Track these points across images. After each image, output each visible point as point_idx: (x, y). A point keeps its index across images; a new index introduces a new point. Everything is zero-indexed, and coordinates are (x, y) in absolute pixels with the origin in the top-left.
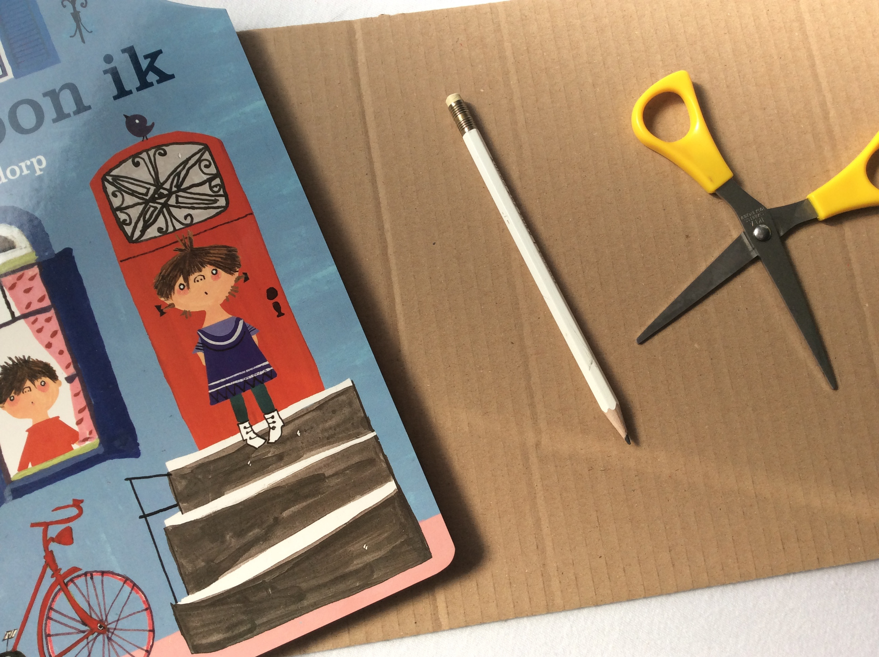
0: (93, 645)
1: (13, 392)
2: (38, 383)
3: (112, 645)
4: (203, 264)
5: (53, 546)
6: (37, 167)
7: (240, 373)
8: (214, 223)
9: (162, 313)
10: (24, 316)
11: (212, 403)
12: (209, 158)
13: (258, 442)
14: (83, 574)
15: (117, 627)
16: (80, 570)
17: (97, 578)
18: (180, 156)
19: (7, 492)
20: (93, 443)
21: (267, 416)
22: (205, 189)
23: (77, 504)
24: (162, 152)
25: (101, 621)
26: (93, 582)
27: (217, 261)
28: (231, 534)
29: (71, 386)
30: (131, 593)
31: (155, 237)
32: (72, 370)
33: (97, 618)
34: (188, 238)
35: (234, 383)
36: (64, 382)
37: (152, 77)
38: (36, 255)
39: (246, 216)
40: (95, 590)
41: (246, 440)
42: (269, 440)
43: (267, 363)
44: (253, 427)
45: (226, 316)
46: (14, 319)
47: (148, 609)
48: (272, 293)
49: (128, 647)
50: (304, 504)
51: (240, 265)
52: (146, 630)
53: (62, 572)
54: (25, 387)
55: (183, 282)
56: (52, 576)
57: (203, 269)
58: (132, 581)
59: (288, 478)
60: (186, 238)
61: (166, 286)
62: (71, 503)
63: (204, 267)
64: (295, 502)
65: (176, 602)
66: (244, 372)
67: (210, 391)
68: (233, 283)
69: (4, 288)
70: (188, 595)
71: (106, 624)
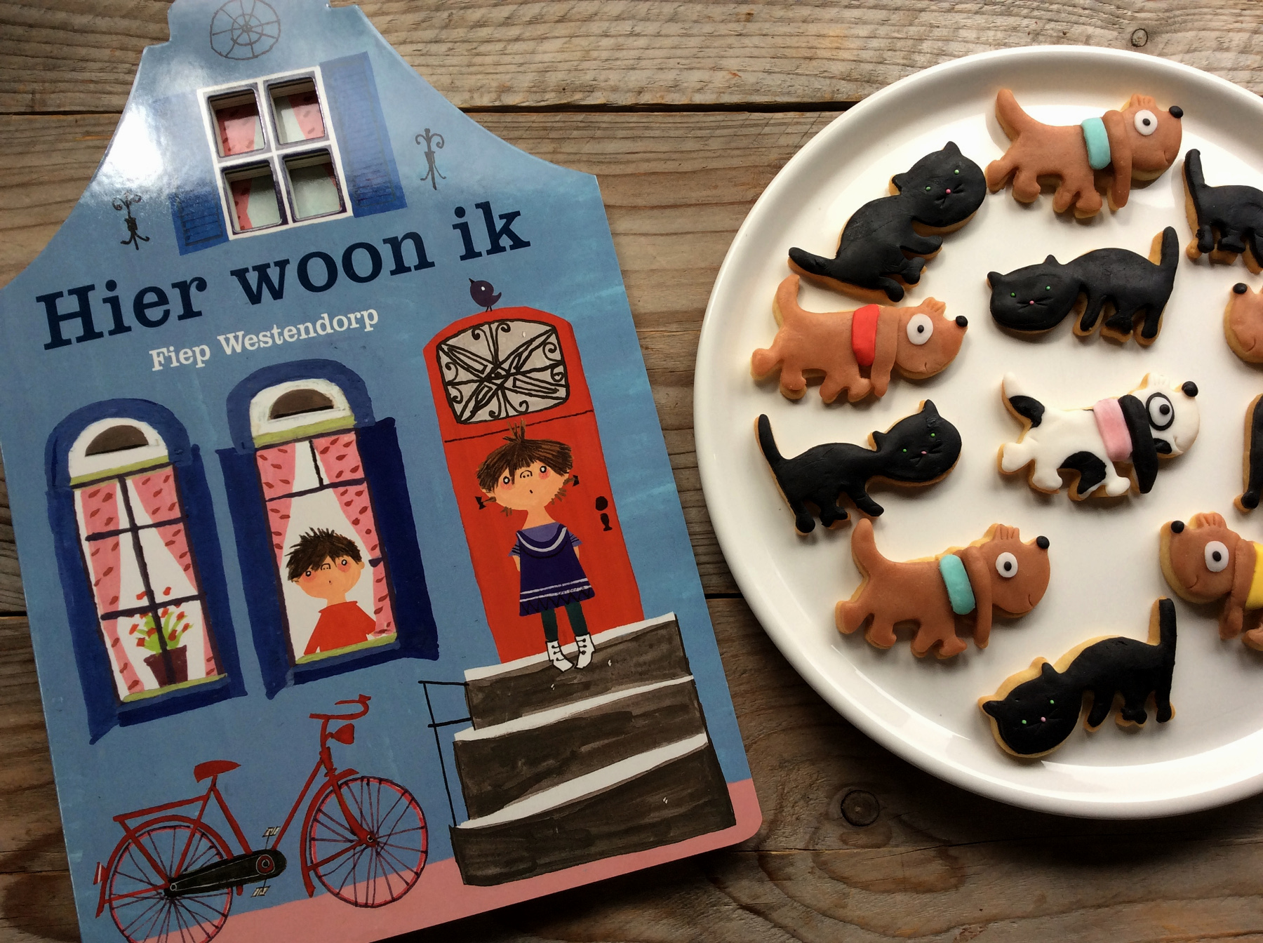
0: (359, 858)
1: (311, 567)
2: (339, 561)
3: (380, 862)
4: (532, 459)
5: (331, 743)
6: (367, 321)
7: (556, 586)
8: (550, 414)
9: (482, 506)
10: (333, 485)
11: (521, 615)
12: (555, 342)
13: (564, 665)
14: (358, 779)
15: (389, 842)
16: (358, 773)
17: (374, 784)
18: (524, 335)
19: (289, 675)
20: (390, 637)
21: (578, 638)
22: (546, 376)
23: (363, 700)
24: (506, 327)
25: (372, 833)
26: (369, 789)
27: (548, 458)
28: (523, 760)
29: (374, 570)
30: (407, 807)
31: (486, 421)
32: (377, 553)
33: (367, 829)
34: (520, 428)
35: (547, 595)
36: (368, 565)
37: (505, 241)
38: (355, 420)
39: (586, 412)
40: (370, 798)
41: (553, 660)
42: (577, 665)
43: (586, 580)
44: (562, 648)
45: (549, 520)
46: (322, 487)
47: (424, 827)
48: (602, 503)
49: (398, 866)
50: (606, 741)
51: (571, 466)
52: (419, 851)
53: (337, 772)
54: (324, 563)
55: (508, 476)
56: (326, 775)
57: (532, 465)
58: (410, 794)
59: (591, 710)
60: (518, 427)
61: (489, 477)
62: (357, 699)
63: (533, 463)
64: (595, 739)
65: (455, 825)
66: (560, 586)
67: (521, 601)
68: (561, 485)
69: (315, 451)
70: (469, 819)
71: (377, 836)
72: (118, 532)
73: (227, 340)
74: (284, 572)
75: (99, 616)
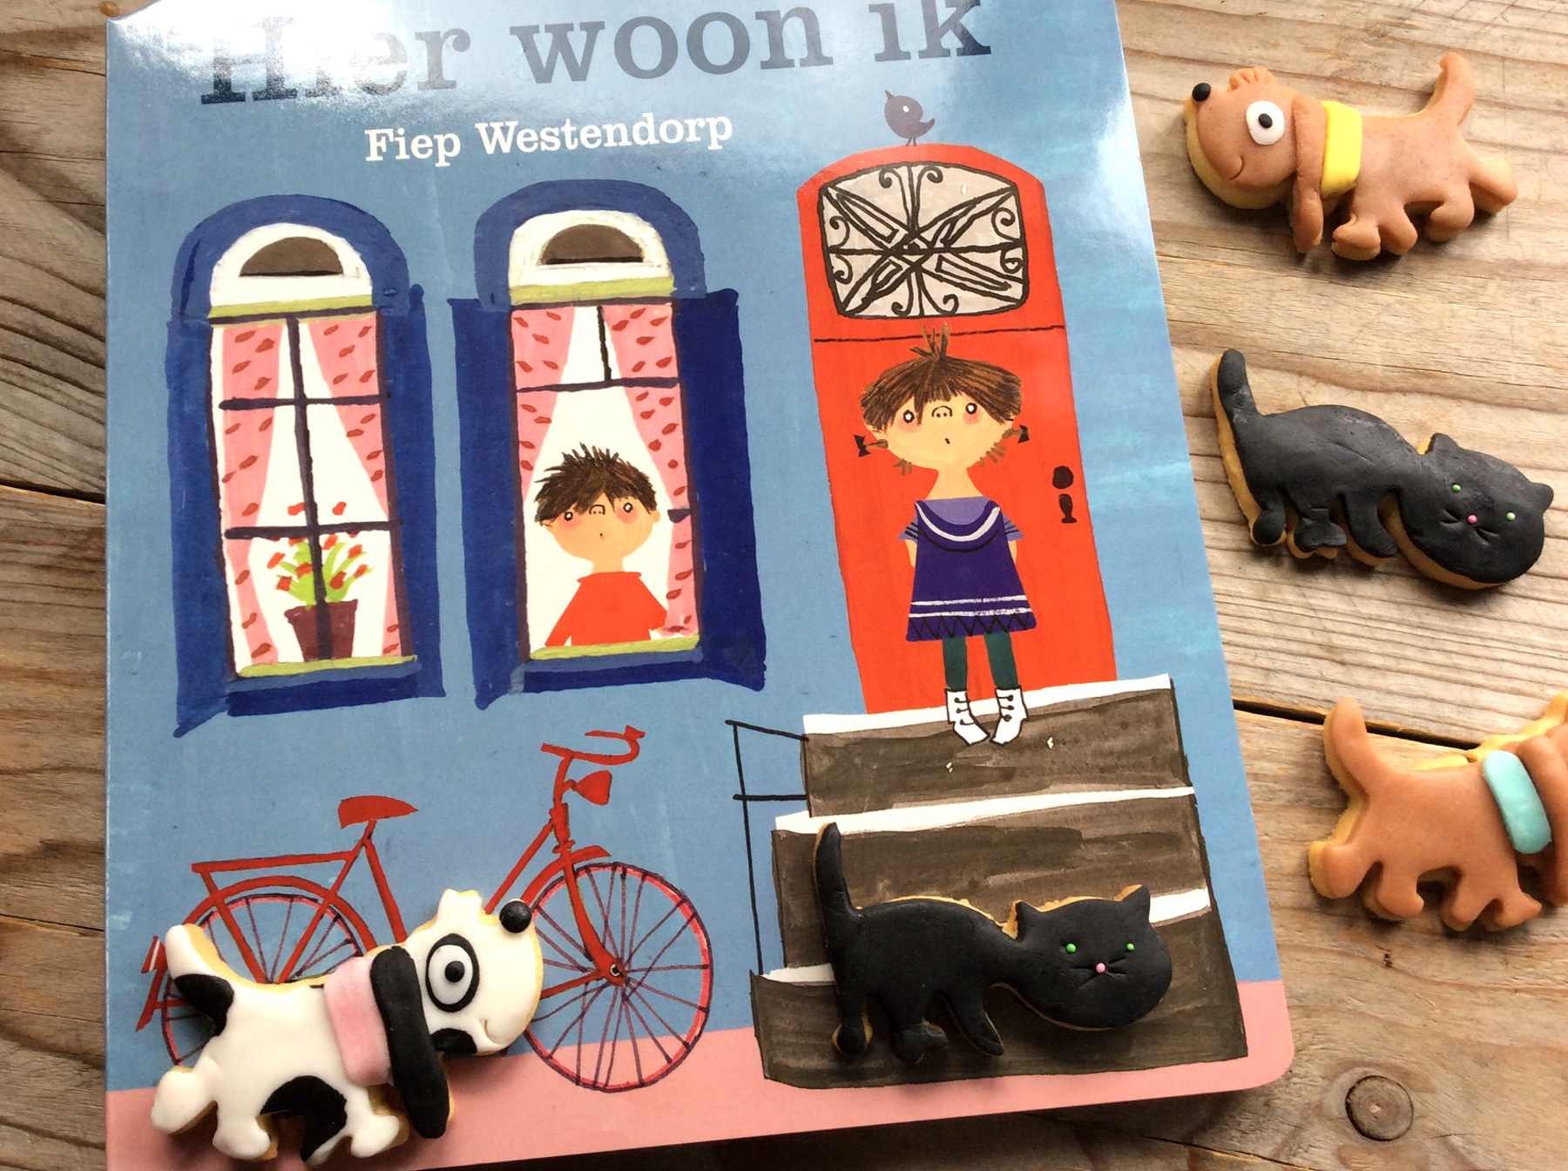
0: (591, 1001)
1: (574, 506)
2: (620, 503)
3: (627, 1011)
4: (955, 389)
5: (571, 797)
6: (714, 135)
7: (972, 601)
8: (994, 322)
9: (863, 452)
10: (626, 382)
11: (909, 638)
12: (1014, 210)
13: (973, 734)
14: (609, 865)
15: (645, 982)
16: (608, 855)
17: (633, 879)
18: (964, 190)
19: (517, 676)
20: (687, 640)
21: (1000, 693)
22: (993, 260)
23: (632, 736)
24: (936, 175)
25: (619, 960)
26: (624, 885)
27: (981, 391)
28: (887, 882)
29: (674, 527)
30: (684, 927)
31: (885, 318)
32: (683, 501)
33: (613, 953)
34: (940, 338)
35: (956, 614)
36: (665, 517)
37: (950, 41)
38: (675, 285)
39: (1053, 327)
40: (624, 901)
41: (954, 723)
42: (994, 736)
43: (1022, 598)
44: (971, 704)
45: (971, 492)
46: (608, 382)
47: (708, 967)
48: (1064, 477)
49: (655, 1026)
50: (1032, 875)
51: (1019, 410)
52: (695, 1006)
53: (574, 849)
54: (596, 503)
55: (913, 410)
56: (556, 850)
57: (953, 398)
58: (692, 907)
59: (1012, 817)
60: (938, 335)
61: (882, 406)
62: (622, 731)
63: (956, 395)
64: (1014, 866)
65: (761, 972)
66: (979, 601)
67: (911, 616)
68: (998, 438)
69: (605, 324)
70: (786, 966)
71: (626, 969)
72: (273, 403)
73: (490, 132)
74: (530, 507)
75: (223, 531)
